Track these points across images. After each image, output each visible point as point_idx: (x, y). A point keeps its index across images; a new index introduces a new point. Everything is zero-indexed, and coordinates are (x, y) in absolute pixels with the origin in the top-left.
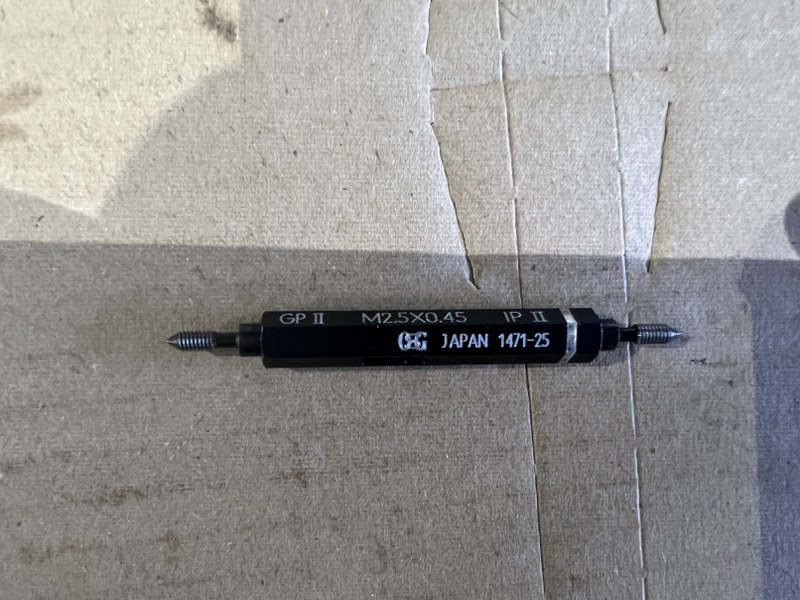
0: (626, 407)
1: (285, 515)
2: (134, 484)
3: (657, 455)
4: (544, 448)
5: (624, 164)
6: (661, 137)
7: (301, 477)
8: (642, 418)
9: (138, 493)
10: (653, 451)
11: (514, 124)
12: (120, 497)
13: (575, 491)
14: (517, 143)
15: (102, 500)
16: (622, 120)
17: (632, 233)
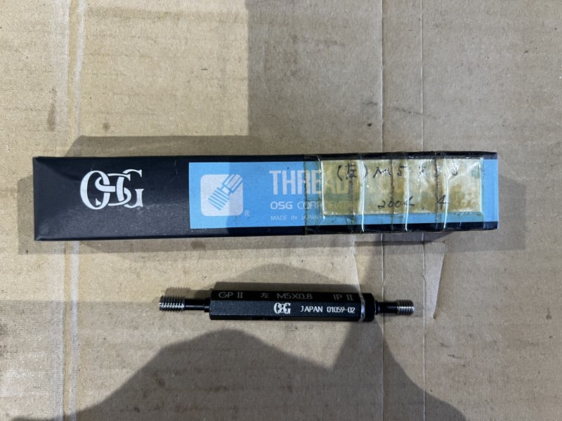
1: (282, 403)
5: (426, 277)
6: (441, 267)
9: (225, 388)
12: (217, 389)
14: (386, 265)
15: (211, 389)
16: (427, 259)
17: (428, 303)
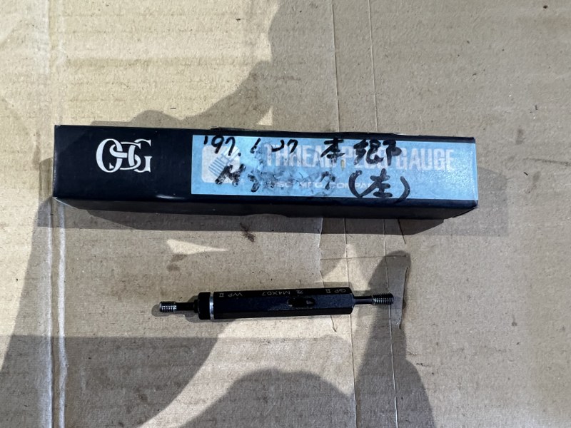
0: (391, 380)
1: (258, 414)
2: (202, 397)
3: (404, 400)
4: (359, 395)
6: (404, 280)
7: (265, 399)
8: (397, 385)
10: (402, 399)
11: (350, 273)
13: (371, 412)
17: (393, 314)
